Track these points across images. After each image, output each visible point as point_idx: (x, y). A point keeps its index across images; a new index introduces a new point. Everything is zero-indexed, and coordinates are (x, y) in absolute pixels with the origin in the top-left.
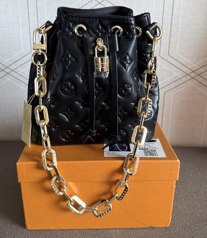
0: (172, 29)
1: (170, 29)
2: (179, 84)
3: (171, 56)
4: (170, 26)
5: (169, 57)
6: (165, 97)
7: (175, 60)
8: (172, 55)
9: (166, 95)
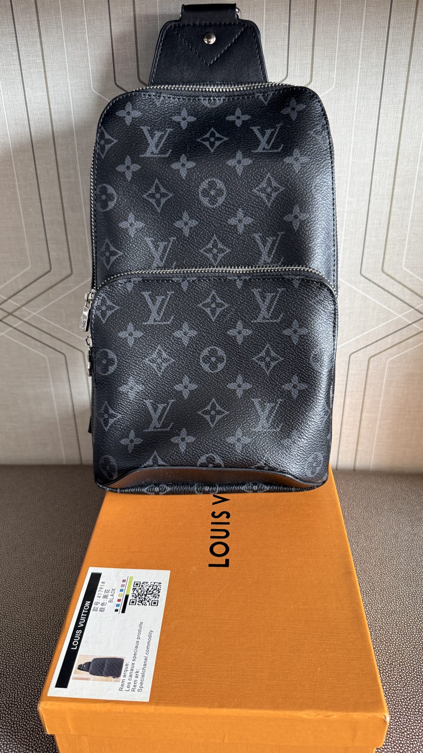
0: (393, 209)
1: (388, 209)
2: (406, 338)
3: (388, 275)
4: (387, 202)
5: (384, 275)
6: (371, 367)
7: (397, 284)
8: (389, 273)
9: (371, 363)
